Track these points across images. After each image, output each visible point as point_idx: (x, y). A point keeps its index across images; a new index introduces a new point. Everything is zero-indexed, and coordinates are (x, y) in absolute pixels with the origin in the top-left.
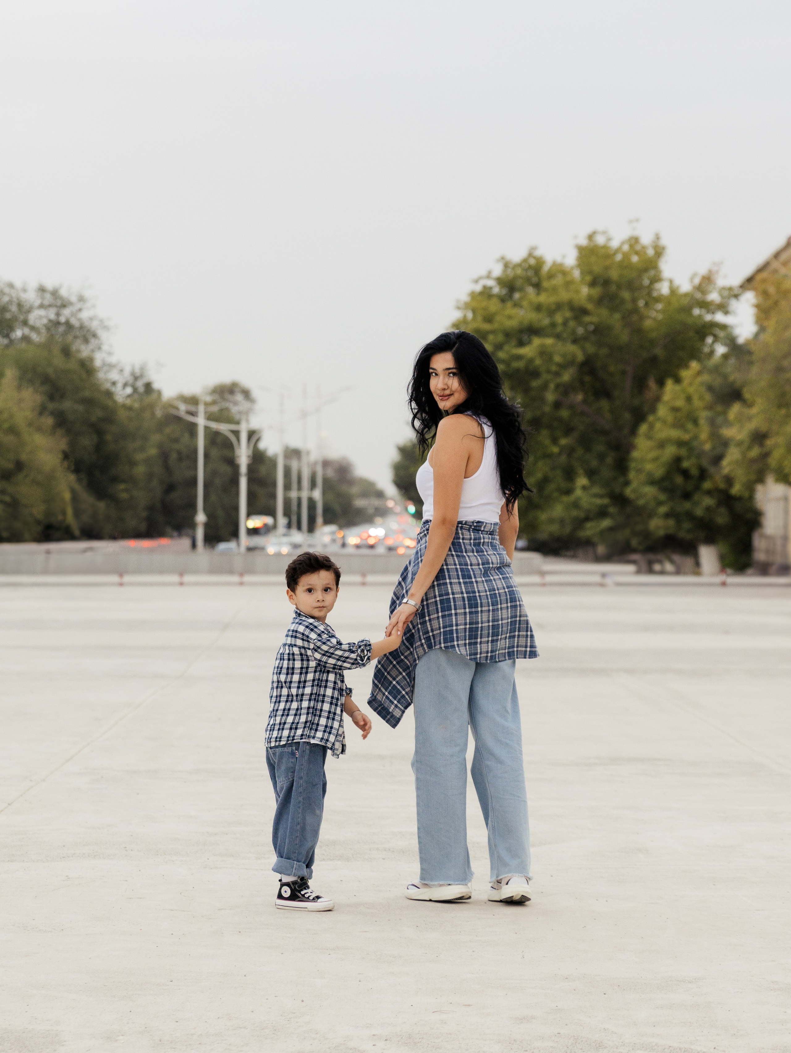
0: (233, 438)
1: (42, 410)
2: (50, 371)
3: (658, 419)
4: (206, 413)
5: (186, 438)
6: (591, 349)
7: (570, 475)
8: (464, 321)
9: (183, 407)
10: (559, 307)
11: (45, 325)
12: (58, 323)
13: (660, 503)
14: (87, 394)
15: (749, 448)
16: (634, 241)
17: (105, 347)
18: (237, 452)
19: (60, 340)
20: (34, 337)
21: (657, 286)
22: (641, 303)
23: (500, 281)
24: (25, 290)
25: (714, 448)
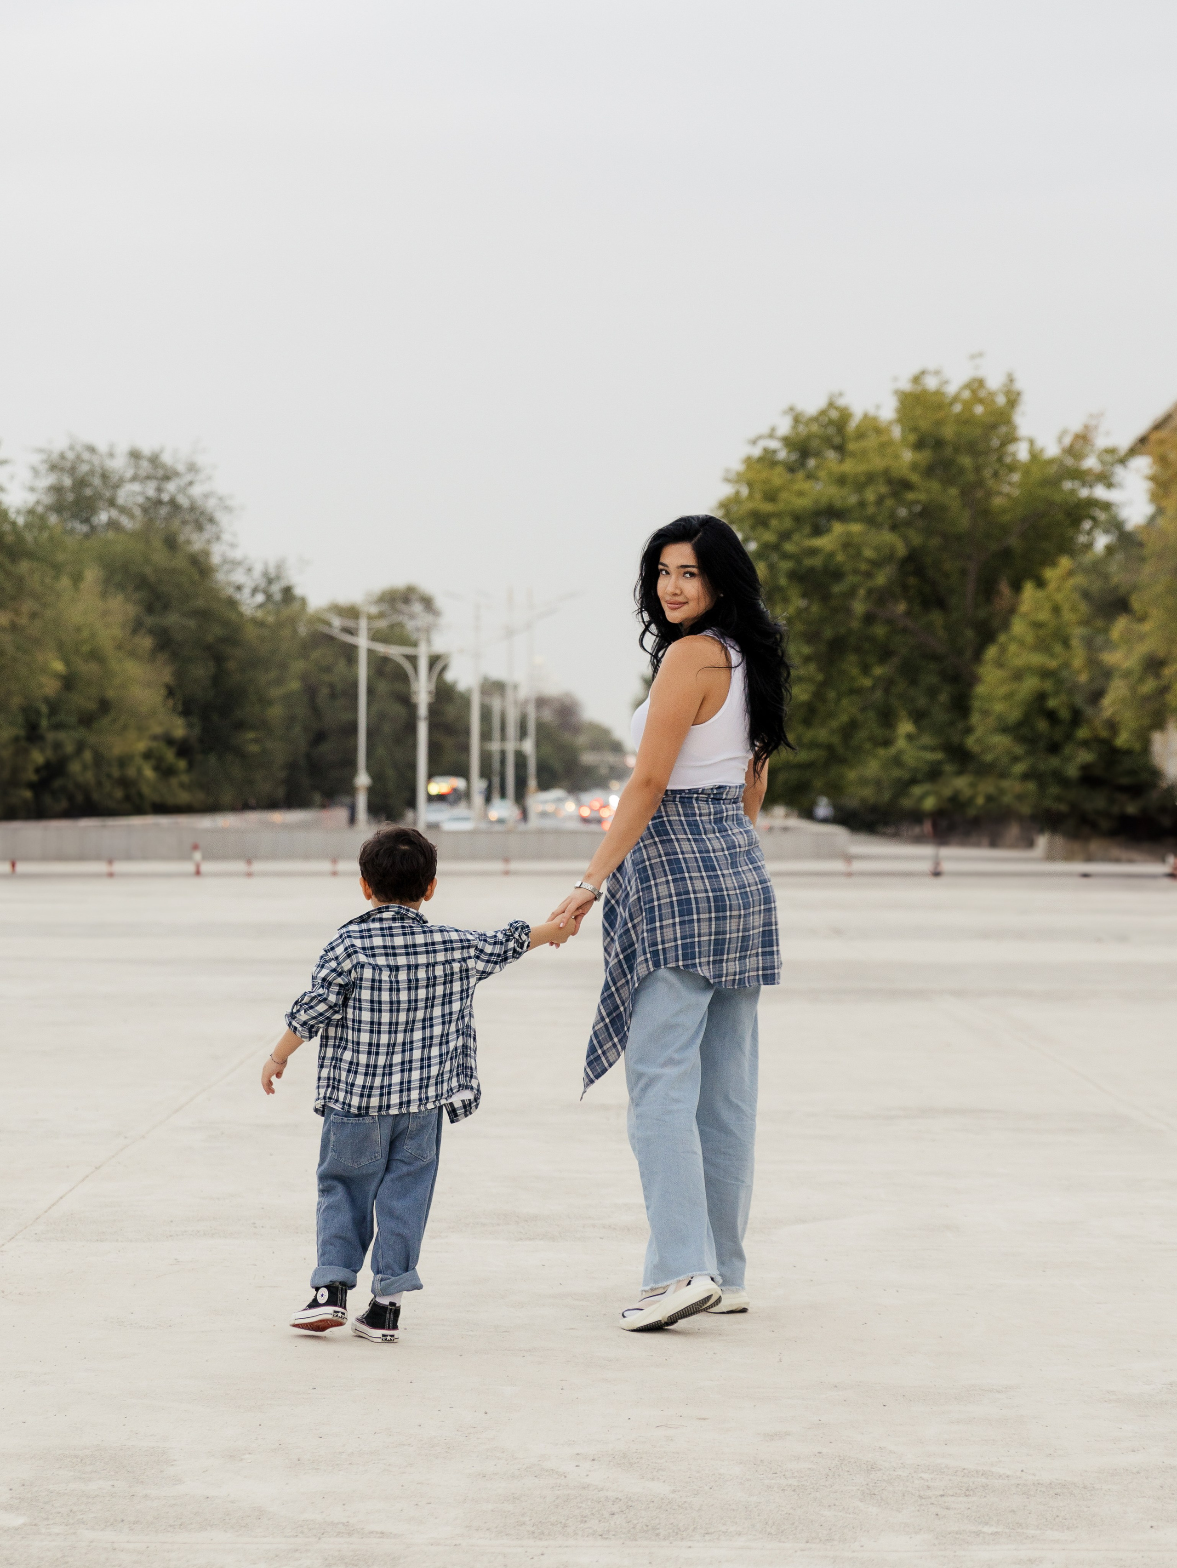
0: (407, 666)
1: (137, 627)
2: (148, 570)
3: (1013, 639)
4: (369, 629)
5: (341, 666)
6: (916, 539)
7: (887, 718)
8: (736, 498)
9: (337, 622)
10: (870, 478)
11: (140, 506)
12: (159, 502)
13: (1016, 759)
14: (200, 603)
15: (1141, 680)
16: (976, 385)
17: (226, 537)
18: (414, 686)
19: (163, 526)
20: (125, 521)
21: (1011, 448)
22: (987, 473)
23: (787, 441)
24: (111, 455)
25: (1092, 680)
